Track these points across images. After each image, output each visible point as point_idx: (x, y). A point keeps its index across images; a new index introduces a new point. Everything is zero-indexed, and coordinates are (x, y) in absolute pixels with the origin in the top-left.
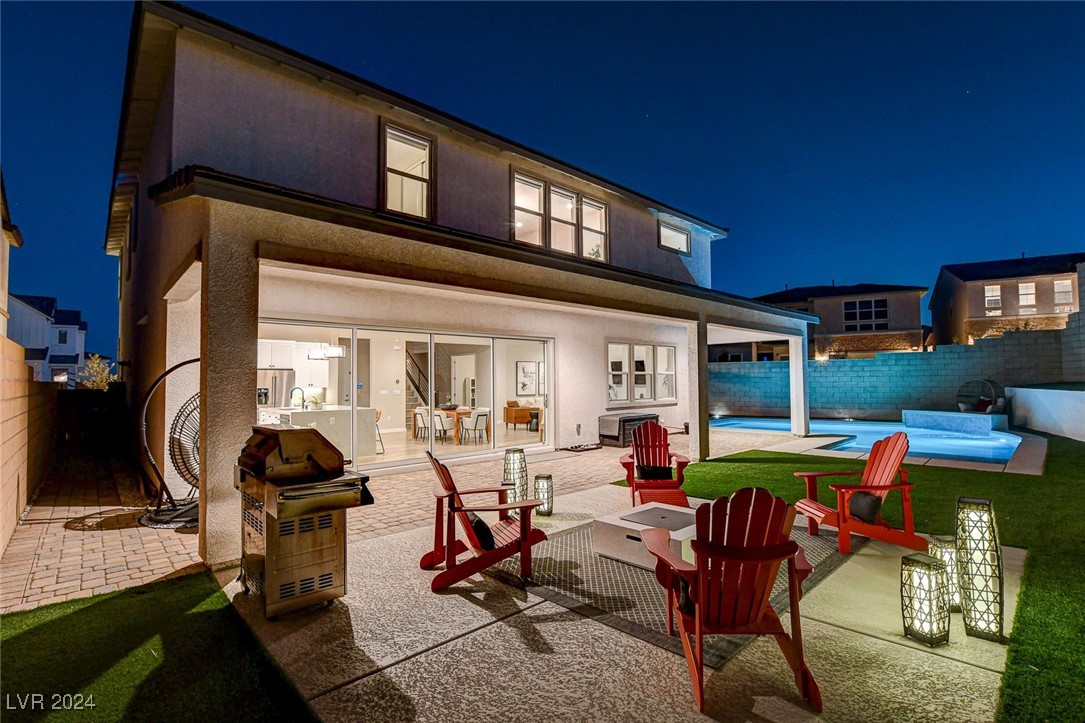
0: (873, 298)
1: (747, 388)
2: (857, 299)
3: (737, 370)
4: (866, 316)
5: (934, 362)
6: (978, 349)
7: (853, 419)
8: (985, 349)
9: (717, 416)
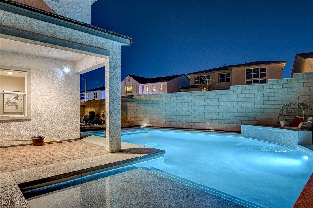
0: (259, 67)
1: (159, 110)
2: (252, 68)
3: (154, 99)
4: (256, 76)
5: (267, 91)
6: (296, 81)
7: (215, 130)
8: (300, 81)
9: (142, 127)
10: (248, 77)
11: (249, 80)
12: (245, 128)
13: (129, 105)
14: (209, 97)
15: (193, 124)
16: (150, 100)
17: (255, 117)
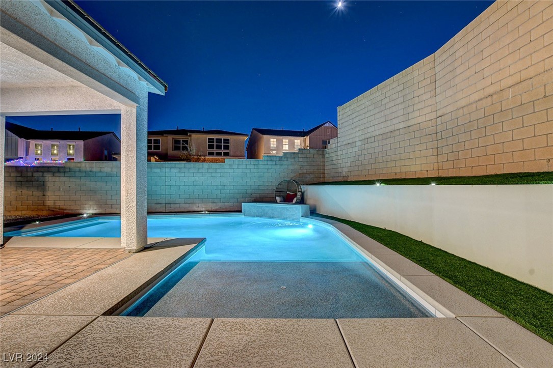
0: (223, 137)
2: (215, 137)
4: (219, 147)
5: (261, 167)
6: (286, 160)
7: (208, 211)
8: (289, 160)
9: (85, 215)
10: (211, 147)
11: (211, 150)
12: (245, 206)
13: (50, 178)
14: (200, 171)
15: (178, 206)
16: (100, 172)
17: (251, 194)
